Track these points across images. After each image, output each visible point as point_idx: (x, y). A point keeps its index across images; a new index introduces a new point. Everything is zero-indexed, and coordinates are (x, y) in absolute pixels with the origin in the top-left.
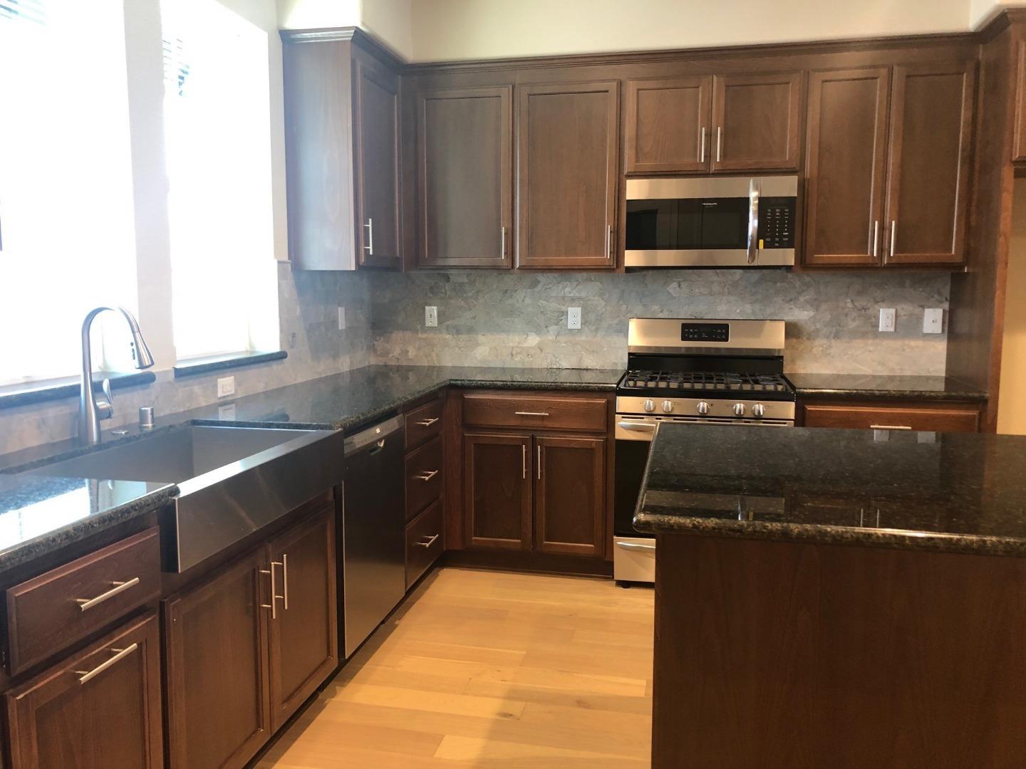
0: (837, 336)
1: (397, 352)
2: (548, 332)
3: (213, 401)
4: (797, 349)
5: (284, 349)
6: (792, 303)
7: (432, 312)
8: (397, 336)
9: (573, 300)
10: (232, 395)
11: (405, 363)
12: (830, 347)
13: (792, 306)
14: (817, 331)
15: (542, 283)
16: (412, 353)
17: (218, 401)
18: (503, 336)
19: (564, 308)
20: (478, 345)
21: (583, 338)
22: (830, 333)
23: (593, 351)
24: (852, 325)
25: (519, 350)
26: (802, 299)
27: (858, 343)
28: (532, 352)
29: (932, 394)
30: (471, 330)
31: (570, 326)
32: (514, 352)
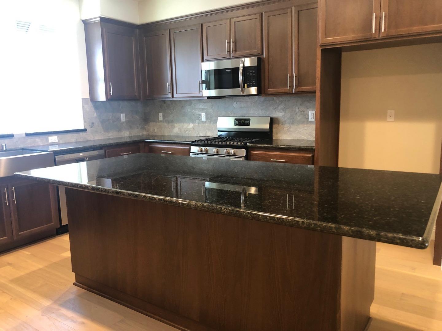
0: (293, 123)
1: (151, 130)
2: (196, 122)
3: (46, 144)
4: (278, 129)
5: (86, 128)
6: (276, 109)
7: (161, 115)
8: (152, 124)
9: (203, 109)
10: (56, 142)
11: (154, 134)
12: (290, 128)
13: (276, 111)
14: (285, 121)
15: (193, 104)
16: (156, 131)
17: (49, 144)
18: (182, 124)
19: (200, 113)
20: (175, 127)
21: (207, 125)
22: (290, 122)
23: (210, 130)
24: (299, 118)
25: (187, 129)
26: (279, 108)
27: (301, 126)
28: (191, 130)
29: (294, 147)
30: (172, 122)
31: (202, 120)
32: (186, 130)
